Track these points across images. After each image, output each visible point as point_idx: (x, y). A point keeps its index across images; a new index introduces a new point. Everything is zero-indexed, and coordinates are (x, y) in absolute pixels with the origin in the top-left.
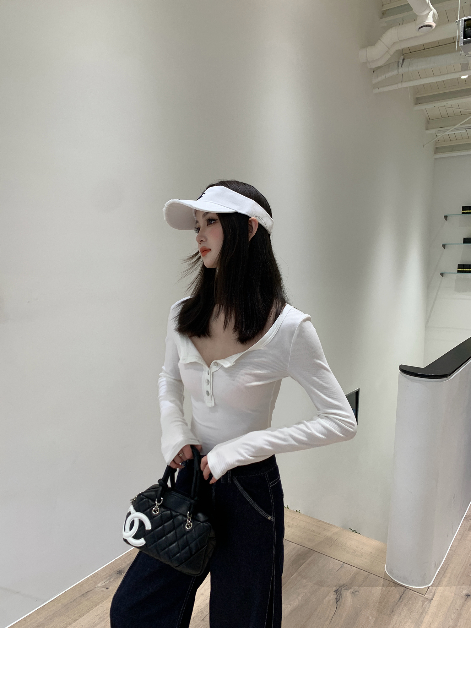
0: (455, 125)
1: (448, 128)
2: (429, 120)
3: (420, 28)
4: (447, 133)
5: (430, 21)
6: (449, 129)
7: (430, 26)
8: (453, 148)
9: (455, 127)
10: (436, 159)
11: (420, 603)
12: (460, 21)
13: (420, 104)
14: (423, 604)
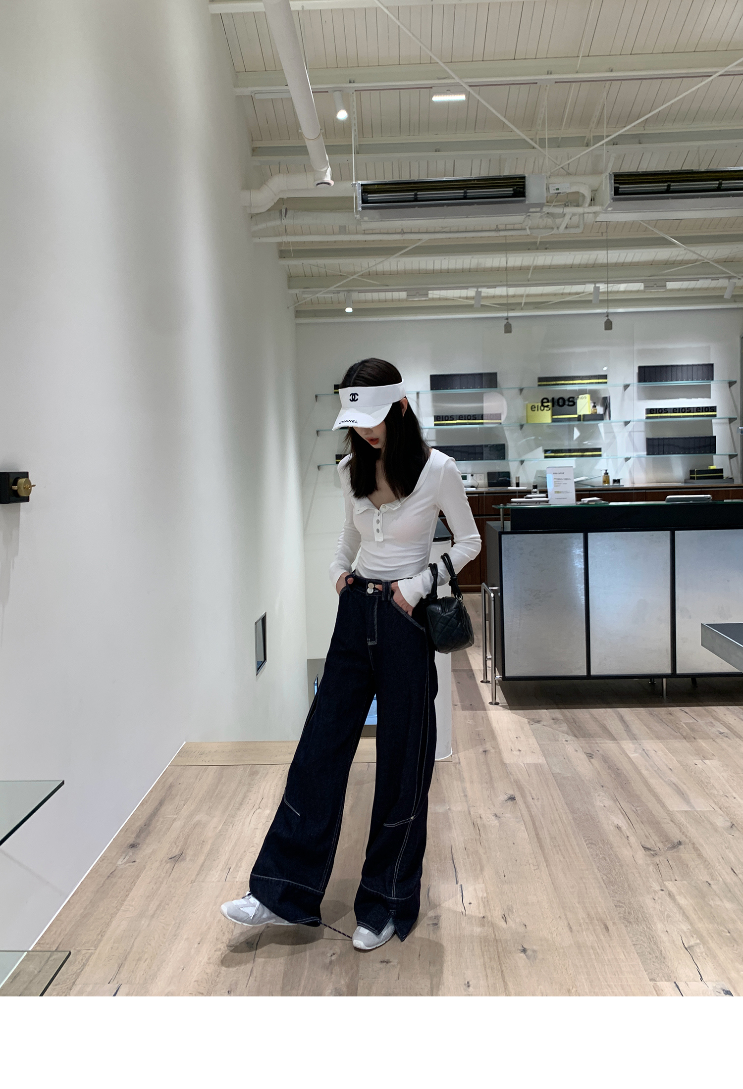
0: (329, 287)
1: (320, 289)
2: (290, 277)
3: (318, 184)
4: (318, 295)
5: (328, 178)
6: (321, 291)
7: (329, 184)
8: (316, 313)
9: (328, 289)
10: (297, 324)
11: (453, 768)
12: (356, 184)
13: (284, 258)
14: (456, 768)
